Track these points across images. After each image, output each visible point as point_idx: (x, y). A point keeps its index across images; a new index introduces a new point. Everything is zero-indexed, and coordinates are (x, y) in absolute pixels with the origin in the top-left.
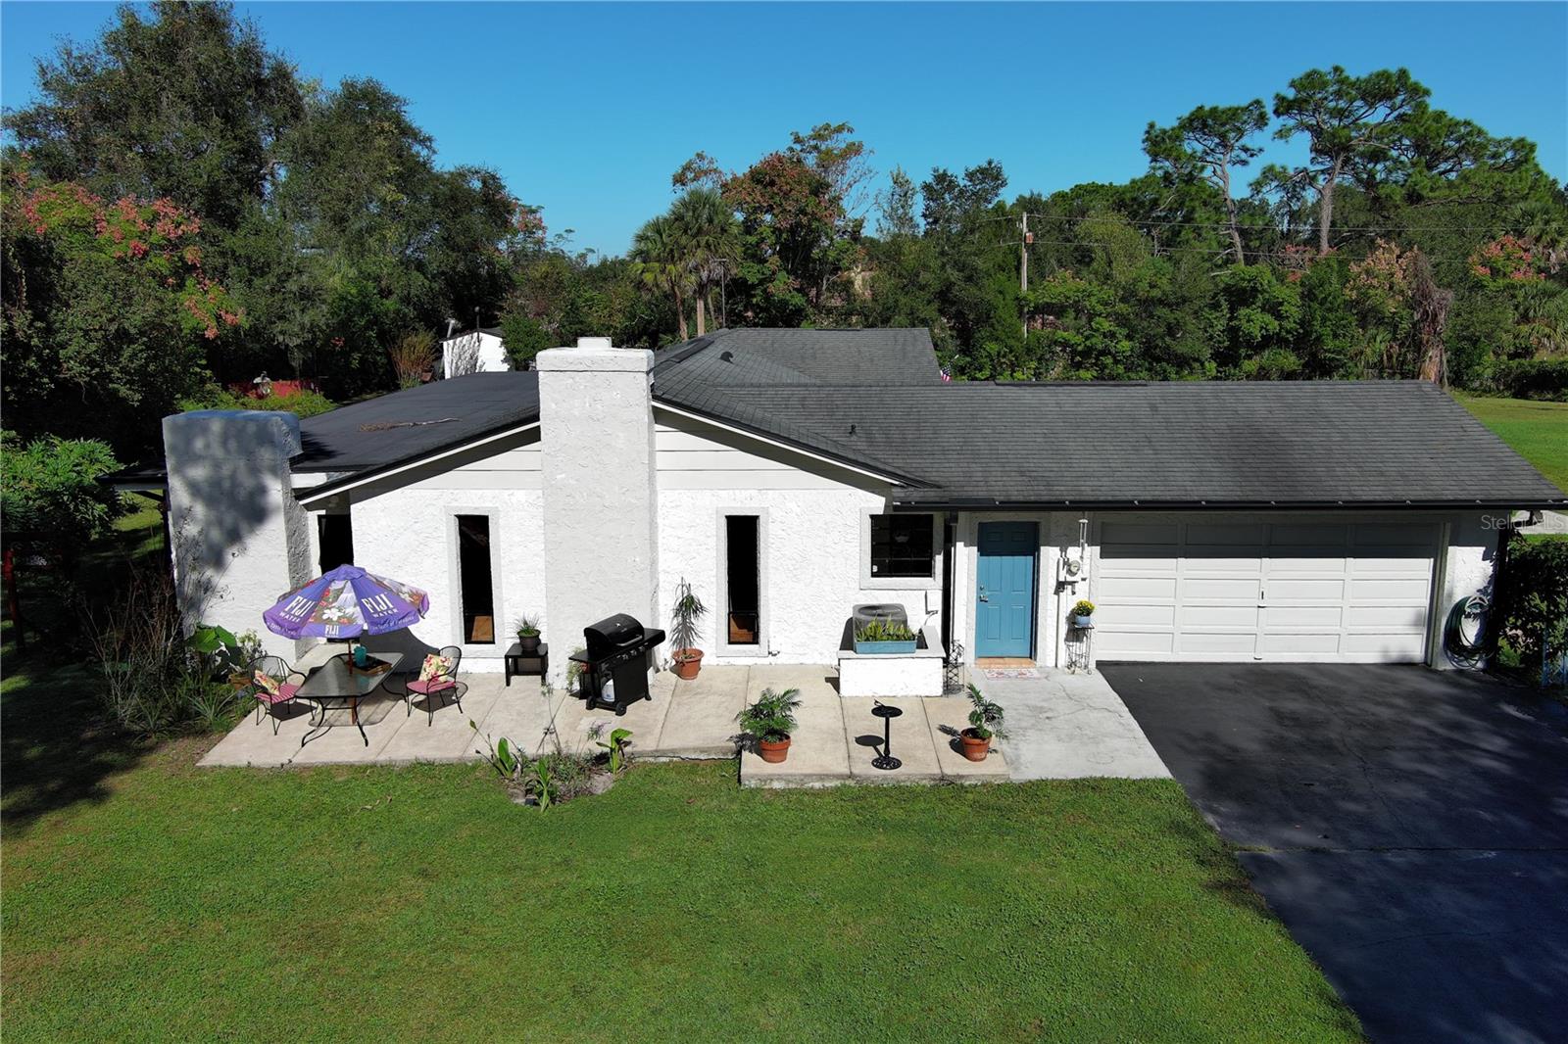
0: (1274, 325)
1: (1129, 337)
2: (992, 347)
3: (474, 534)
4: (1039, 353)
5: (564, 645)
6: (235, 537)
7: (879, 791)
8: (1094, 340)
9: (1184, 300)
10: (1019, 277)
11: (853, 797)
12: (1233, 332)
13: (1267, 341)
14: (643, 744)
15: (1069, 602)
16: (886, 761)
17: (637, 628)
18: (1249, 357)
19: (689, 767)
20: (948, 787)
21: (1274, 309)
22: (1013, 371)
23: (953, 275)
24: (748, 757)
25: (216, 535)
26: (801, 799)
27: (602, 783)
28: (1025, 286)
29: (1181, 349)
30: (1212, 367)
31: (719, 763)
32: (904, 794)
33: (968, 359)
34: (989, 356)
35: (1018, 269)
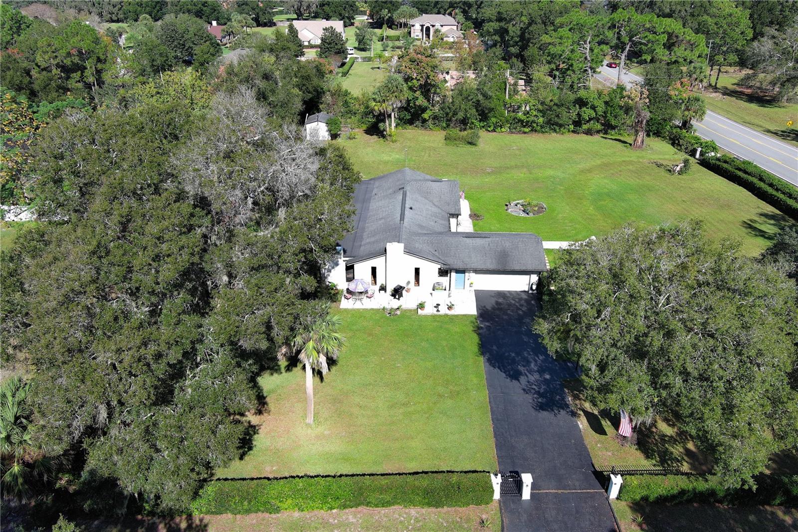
0: (594, 115)
1: (543, 116)
2: (494, 120)
3: (374, 270)
4: (511, 122)
5: (390, 289)
6: (333, 268)
7: (437, 315)
8: (530, 119)
9: (563, 105)
10: (505, 93)
11: (433, 317)
12: (579, 115)
13: (590, 119)
14: (404, 307)
15: (470, 281)
16: (438, 311)
17: (401, 287)
18: (585, 124)
19: (410, 310)
20: (446, 315)
21: (594, 108)
22: (501, 128)
23: (480, 97)
24: (419, 310)
25: (330, 268)
26: (426, 316)
27: (398, 312)
28: (507, 97)
29: (561, 122)
30: (572, 127)
31: (414, 310)
32: (441, 316)
33: (485, 123)
34: (493, 123)
35: (505, 89)
